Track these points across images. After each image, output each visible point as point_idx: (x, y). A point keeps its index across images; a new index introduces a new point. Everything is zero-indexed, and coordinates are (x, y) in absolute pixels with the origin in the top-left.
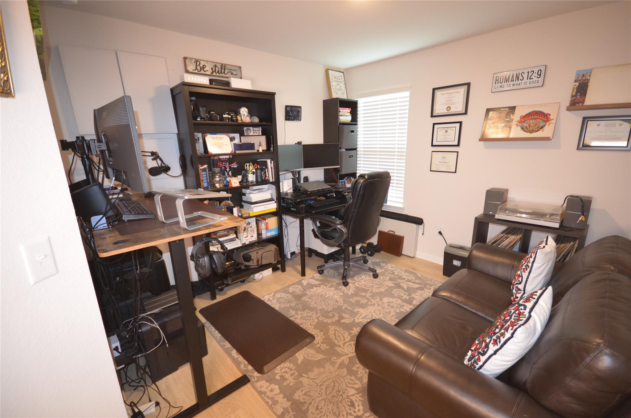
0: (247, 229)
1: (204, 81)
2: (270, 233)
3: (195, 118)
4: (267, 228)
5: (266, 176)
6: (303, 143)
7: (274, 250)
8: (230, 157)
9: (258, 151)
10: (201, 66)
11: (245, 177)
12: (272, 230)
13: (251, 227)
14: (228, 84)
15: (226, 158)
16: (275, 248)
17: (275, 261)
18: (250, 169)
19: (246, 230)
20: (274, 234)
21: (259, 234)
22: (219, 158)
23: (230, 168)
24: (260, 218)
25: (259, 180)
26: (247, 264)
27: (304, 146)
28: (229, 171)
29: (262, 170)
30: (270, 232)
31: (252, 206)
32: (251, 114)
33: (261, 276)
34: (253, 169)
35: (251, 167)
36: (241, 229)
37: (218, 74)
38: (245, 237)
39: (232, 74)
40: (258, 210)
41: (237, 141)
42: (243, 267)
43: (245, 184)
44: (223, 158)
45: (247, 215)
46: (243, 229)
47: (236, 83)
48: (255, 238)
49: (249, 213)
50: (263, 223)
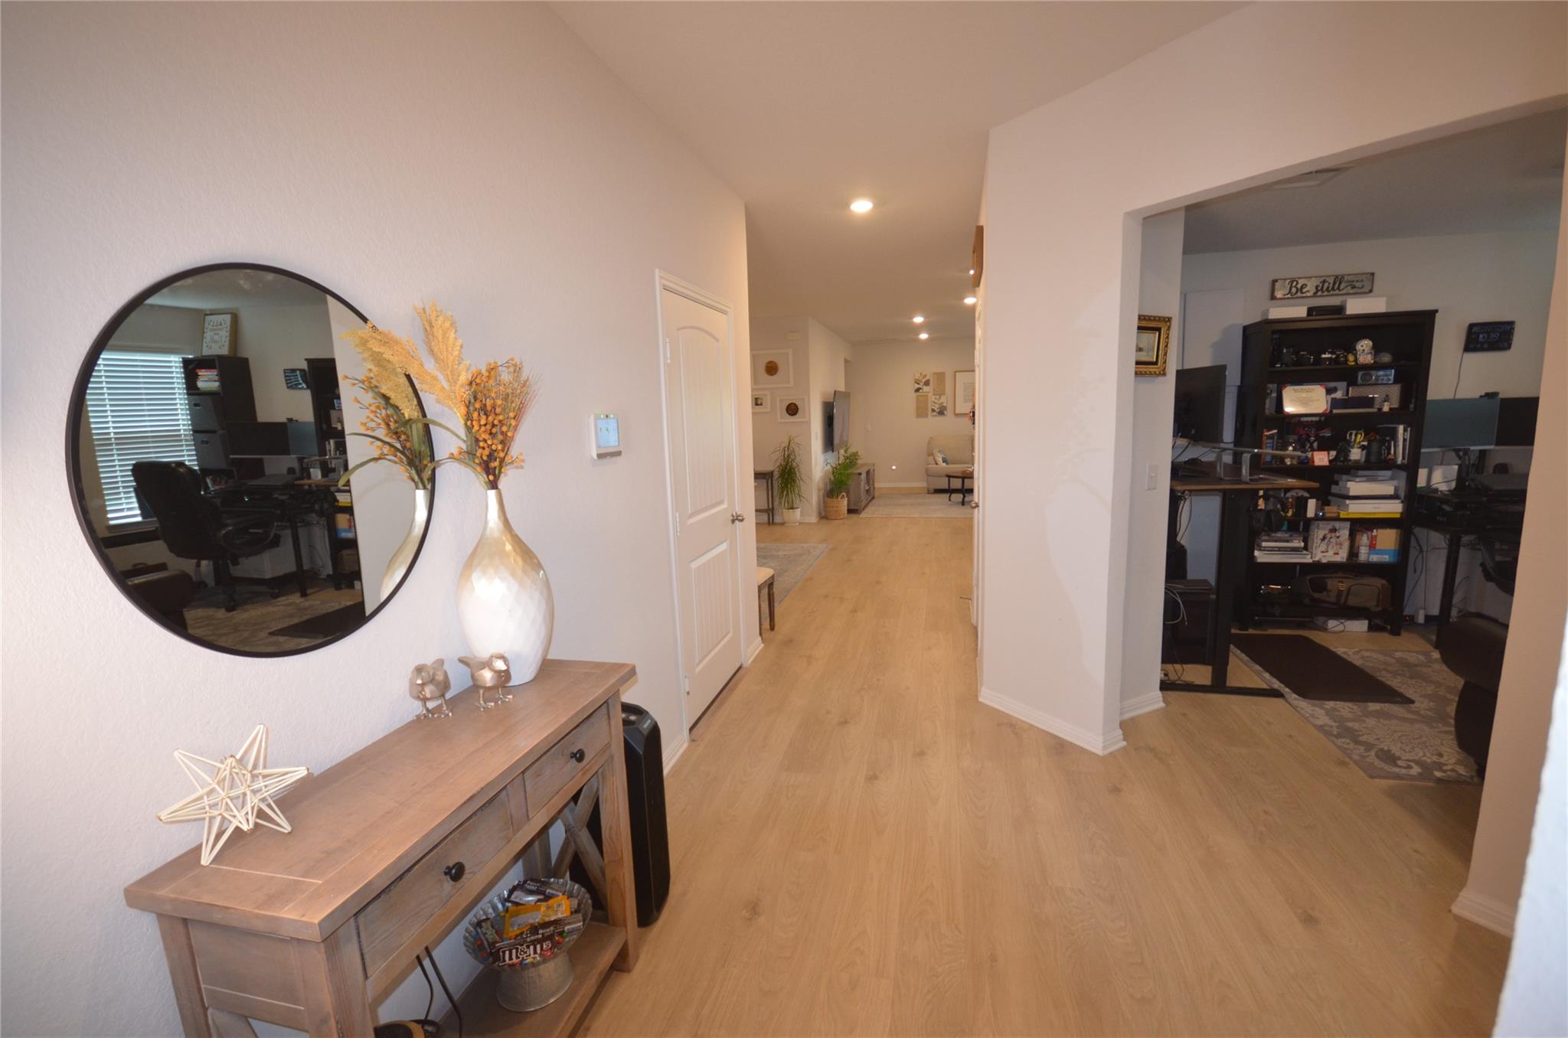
0: (1328, 539)
1: (1299, 311)
2: (1379, 556)
3: (1273, 365)
4: (1372, 546)
5: (1389, 453)
6: (1501, 396)
7: (1379, 585)
8: (1320, 420)
9: (1380, 409)
10: (1299, 286)
11: (1344, 452)
12: (1382, 552)
13: (1338, 537)
14: (1340, 309)
15: (1312, 421)
16: (1382, 585)
17: (1377, 606)
18: (1358, 440)
19: (1326, 541)
20: (1387, 560)
21: (1353, 553)
22: (1299, 421)
23: (1317, 436)
24: (1361, 525)
25: (1373, 459)
26: (1317, 595)
27: (1505, 401)
28: (1314, 441)
29: (1383, 442)
30: (1377, 554)
31: (1348, 502)
32: (1377, 349)
33: (1340, 628)
34: (1362, 441)
35: (1359, 438)
36: (1316, 536)
37: (1326, 293)
38: (1323, 552)
39: (1354, 287)
40: (1356, 509)
41: (1339, 395)
42: (1307, 601)
43: (1341, 465)
44: (1307, 422)
45: (1334, 515)
46: (1321, 537)
47: (1356, 306)
48: (1342, 556)
49: (1339, 513)
50: (1365, 535)
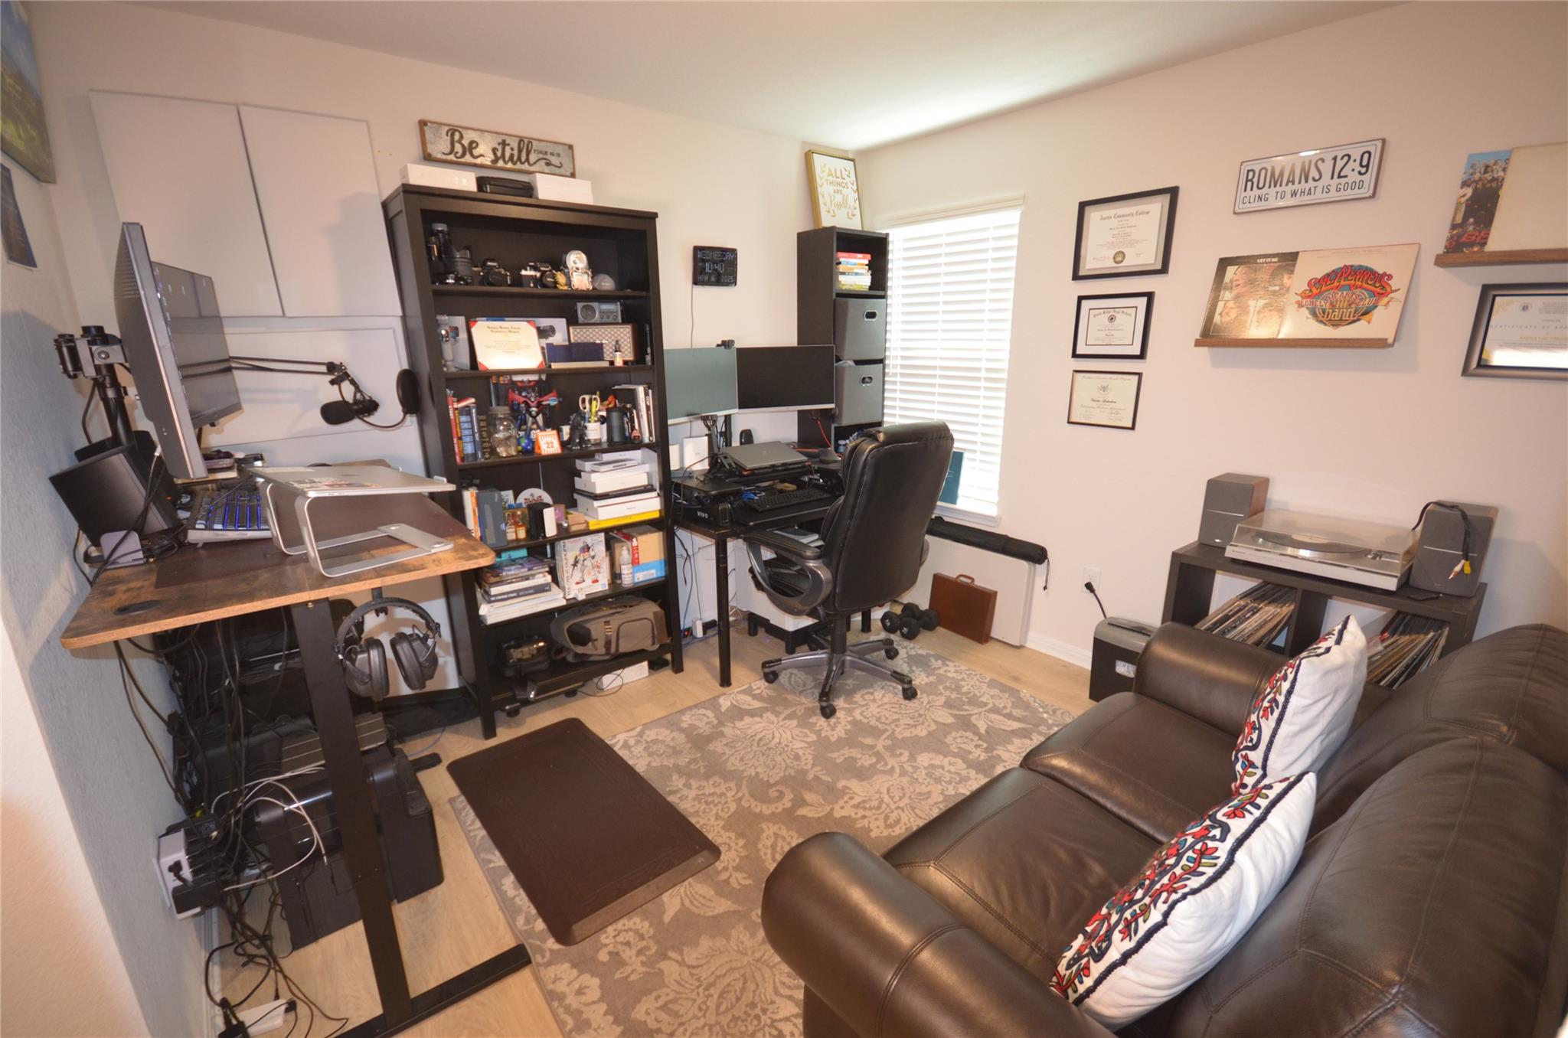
0: (581, 562)
1: (464, 181)
2: (645, 573)
3: (441, 278)
4: (635, 562)
5: (633, 428)
6: (737, 345)
7: (651, 616)
8: (540, 380)
9: (612, 363)
10: (466, 142)
11: (579, 430)
12: (648, 567)
13: (593, 557)
14: (528, 190)
15: (530, 382)
16: (655, 614)
17: (653, 644)
18: (594, 410)
19: (579, 565)
20: (655, 576)
21: (615, 576)
22: (511, 380)
23: (539, 405)
24: (616, 535)
25: (616, 438)
26: (580, 650)
27: (740, 351)
28: (538, 414)
29: (623, 412)
30: (643, 570)
31: (596, 504)
32: (595, 268)
33: (618, 682)
34: (599, 410)
35: (596, 405)
36: (564, 561)
37: (510, 165)
38: (578, 583)
39: (548, 164)
40: (610, 513)
41: (559, 339)
42: (570, 658)
43: (577, 451)
44: (522, 382)
45: (582, 527)
46: (572, 561)
47: (551, 188)
48: (602, 585)
49: (587, 523)
50: (624, 548)
